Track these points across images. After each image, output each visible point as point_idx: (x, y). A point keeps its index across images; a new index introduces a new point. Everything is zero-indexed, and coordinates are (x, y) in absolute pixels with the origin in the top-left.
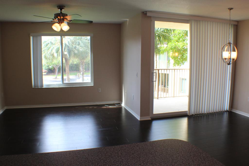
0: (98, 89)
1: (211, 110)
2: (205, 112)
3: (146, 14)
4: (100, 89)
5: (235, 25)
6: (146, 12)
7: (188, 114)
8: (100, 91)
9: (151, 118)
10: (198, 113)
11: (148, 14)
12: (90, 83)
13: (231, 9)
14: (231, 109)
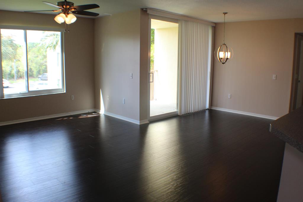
0: (71, 96)
1: (197, 110)
2: (192, 112)
3: (147, 11)
4: (73, 96)
5: (214, 26)
6: (147, 9)
7: (179, 114)
8: (73, 98)
9: (149, 121)
10: (187, 113)
11: (149, 12)
12: (61, 89)
13: (225, 13)
14: (211, 107)
